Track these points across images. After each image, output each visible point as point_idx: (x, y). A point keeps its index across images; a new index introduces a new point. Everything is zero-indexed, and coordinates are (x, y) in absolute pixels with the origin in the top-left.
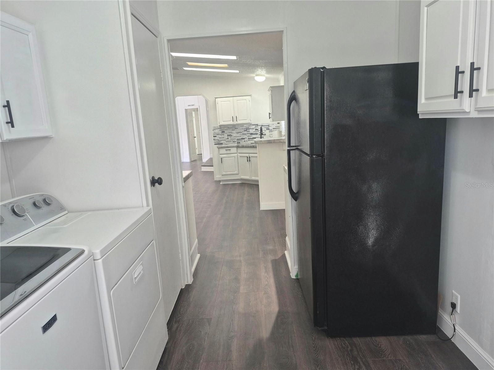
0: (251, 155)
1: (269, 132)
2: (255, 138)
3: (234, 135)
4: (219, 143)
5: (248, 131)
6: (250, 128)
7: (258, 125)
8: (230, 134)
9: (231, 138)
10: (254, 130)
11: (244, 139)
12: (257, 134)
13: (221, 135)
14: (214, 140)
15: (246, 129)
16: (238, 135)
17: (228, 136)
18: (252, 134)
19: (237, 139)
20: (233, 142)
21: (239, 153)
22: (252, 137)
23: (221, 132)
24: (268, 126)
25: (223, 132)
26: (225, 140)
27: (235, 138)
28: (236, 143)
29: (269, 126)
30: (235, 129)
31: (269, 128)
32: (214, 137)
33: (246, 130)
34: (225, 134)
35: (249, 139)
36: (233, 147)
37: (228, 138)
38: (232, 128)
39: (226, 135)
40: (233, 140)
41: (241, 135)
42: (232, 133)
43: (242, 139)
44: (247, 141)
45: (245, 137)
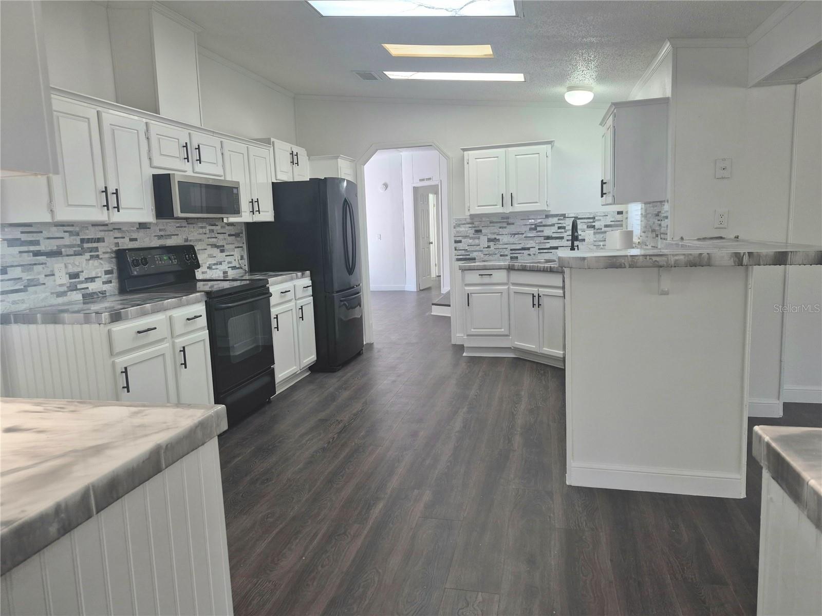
0: (543, 291)
1: (595, 233)
2: (556, 248)
3: (505, 239)
4: (468, 257)
5: (540, 231)
6: (544, 223)
7: (565, 217)
8: (493, 237)
9: (498, 246)
10: (555, 229)
11: (528, 249)
12: (562, 238)
13: (471, 238)
14: (456, 250)
15: (533, 226)
16: (512, 240)
17: (489, 240)
18: (548, 238)
19: (511, 250)
20: (501, 256)
21: (514, 284)
22: (548, 246)
23: (473, 231)
24: (592, 220)
25: (478, 231)
26: (481, 251)
27: (506, 246)
28: (508, 258)
29: (594, 218)
30: (509, 224)
31: (594, 224)
32: (456, 242)
33: (535, 229)
34: (482, 237)
35: (542, 251)
36: (499, 268)
37: (489, 247)
38: (500, 222)
39: (486, 239)
40: (500, 250)
41: (520, 240)
42: (500, 233)
43: (524, 249)
44: (535, 254)
45: (530, 244)
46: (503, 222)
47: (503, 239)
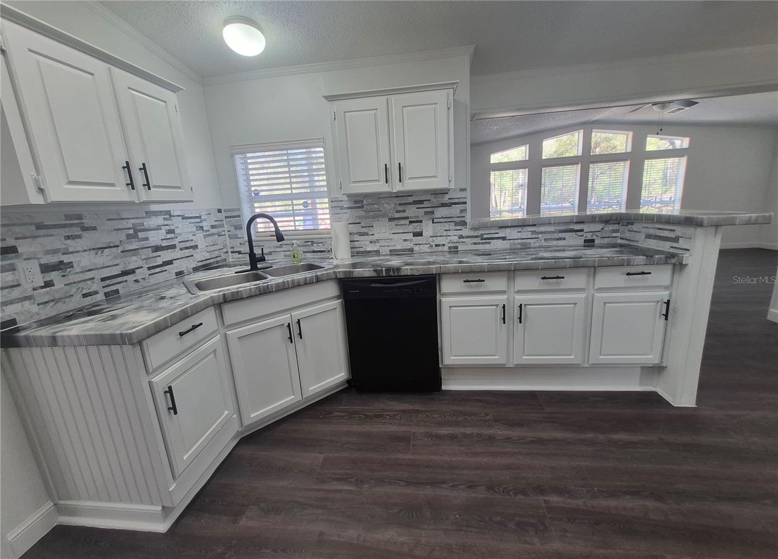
1: (205, 236)
2: (170, 262)
3: (83, 261)
5: (143, 239)
6: (144, 226)
7: (171, 216)
8: (54, 259)
9: (72, 278)
10: (163, 234)
11: (132, 272)
12: (173, 247)
15: (131, 232)
16: (98, 260)
17: (46, 269)
18: (157, 249)
19: (103, 280)
22: (159, 261)
24: (198, 220)
27: (90, 275)
29: (200, 217)
30: (85, 229)
31: (201, 225)
33: (135, 236)
34: (20, 264)
35: (153, 271)
37: (48, 284)
39: (33, 266)
40: (81, 285)
41: (116, 257)
42: (71, 250)
43: (125, 273)
44: (144, 279)
45: (133, 262)
46: (72, 225)
47: (80, 262)
